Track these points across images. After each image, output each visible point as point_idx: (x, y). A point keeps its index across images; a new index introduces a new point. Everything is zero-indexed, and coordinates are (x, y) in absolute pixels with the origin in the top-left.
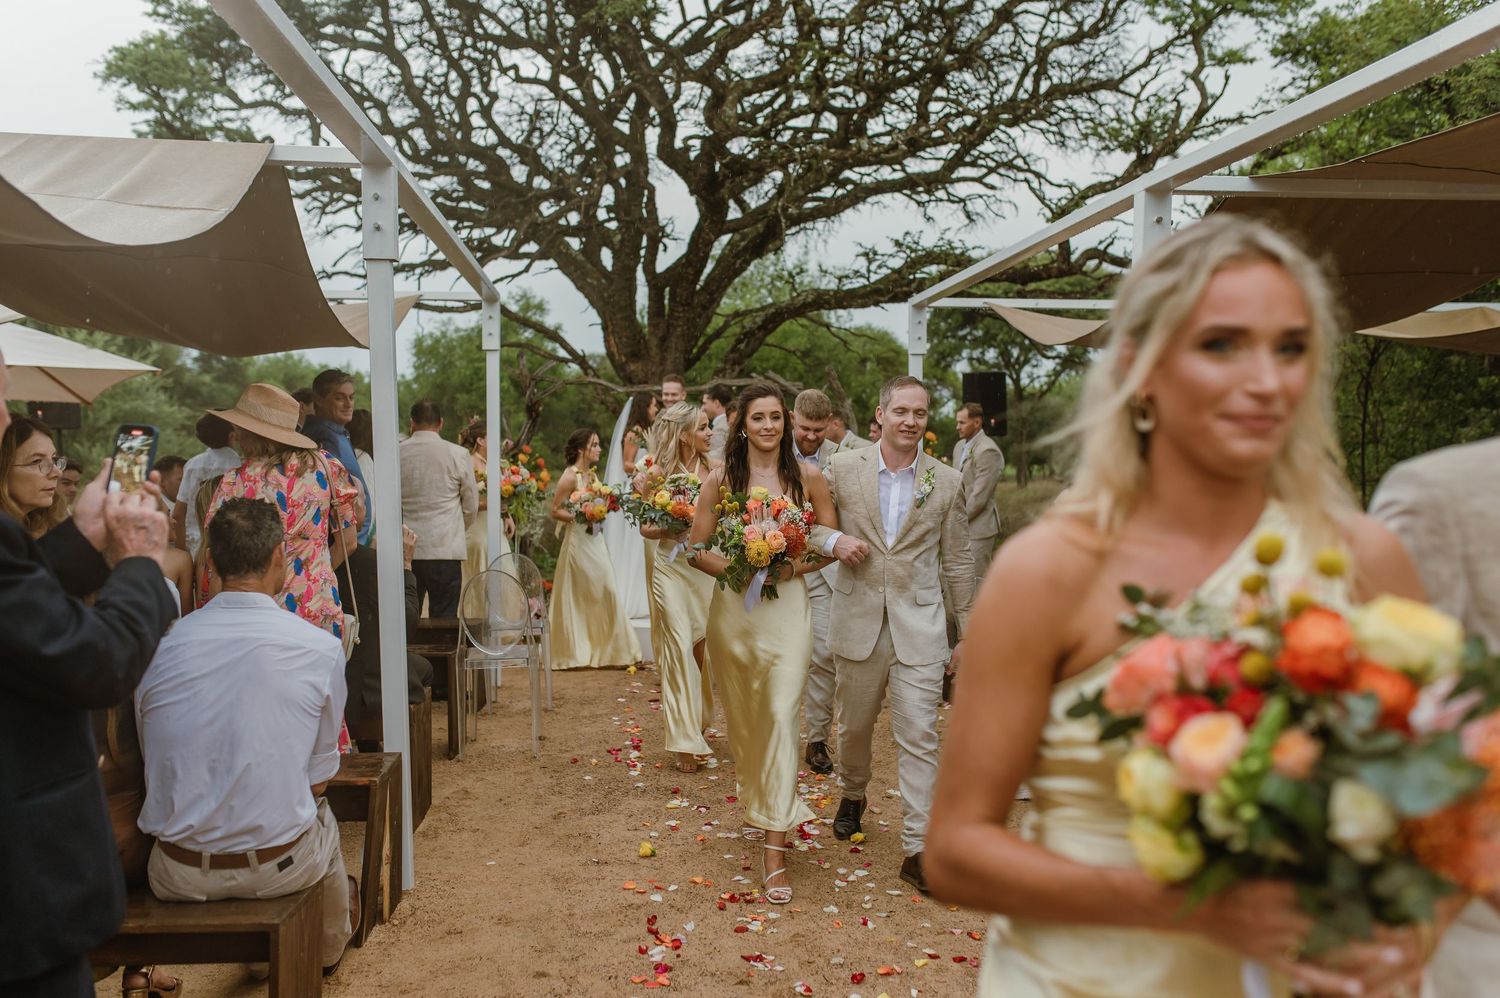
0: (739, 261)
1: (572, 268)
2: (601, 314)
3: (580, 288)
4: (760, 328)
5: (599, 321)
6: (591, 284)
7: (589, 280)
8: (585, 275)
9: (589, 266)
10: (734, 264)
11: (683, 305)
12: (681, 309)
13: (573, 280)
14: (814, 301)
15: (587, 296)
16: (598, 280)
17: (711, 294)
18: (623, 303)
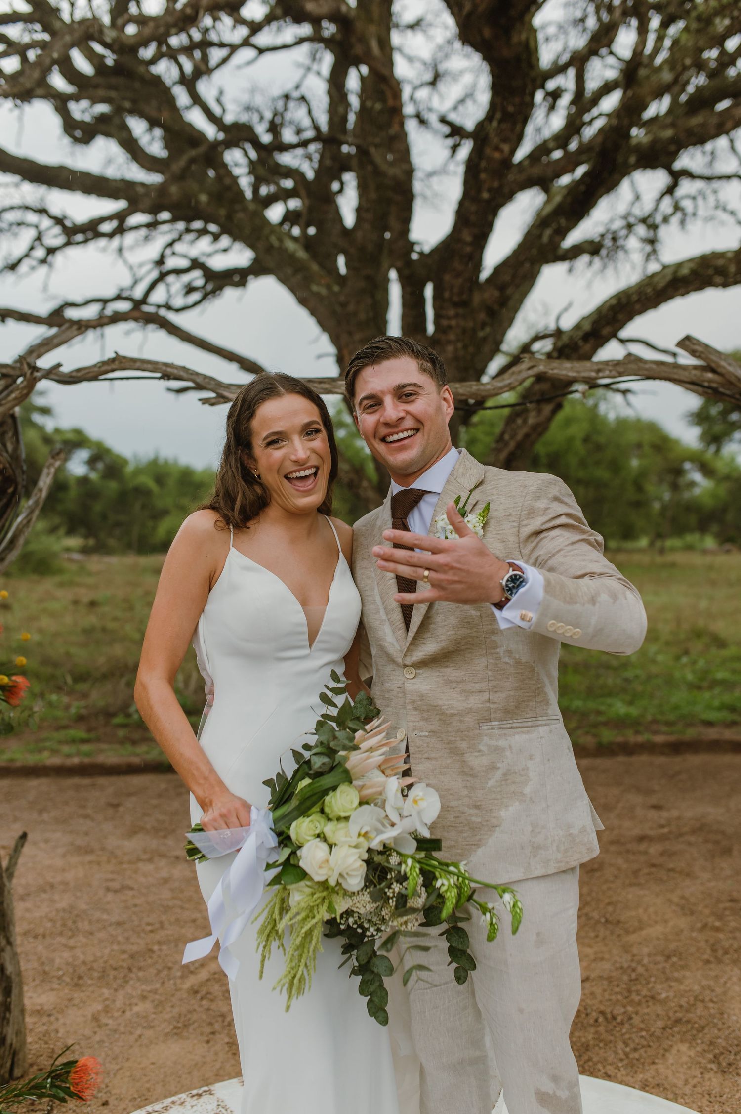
0: (548, 232)
1: (289, 271)
2: (335, 340)
3: (302, 301)
4: (586, 337)
5: (331, 349)
6: (318, 295)
7: (315, 288)
8: (308, 279)
9: (315, 267)
10: (540, 236)
11: (456, 305)
12: (452, 312)
13: (293, 290)
14: (694, 272)
15: (313, 313)
16: (329, 287)
17: (502, 288)
18: (362, 316)
